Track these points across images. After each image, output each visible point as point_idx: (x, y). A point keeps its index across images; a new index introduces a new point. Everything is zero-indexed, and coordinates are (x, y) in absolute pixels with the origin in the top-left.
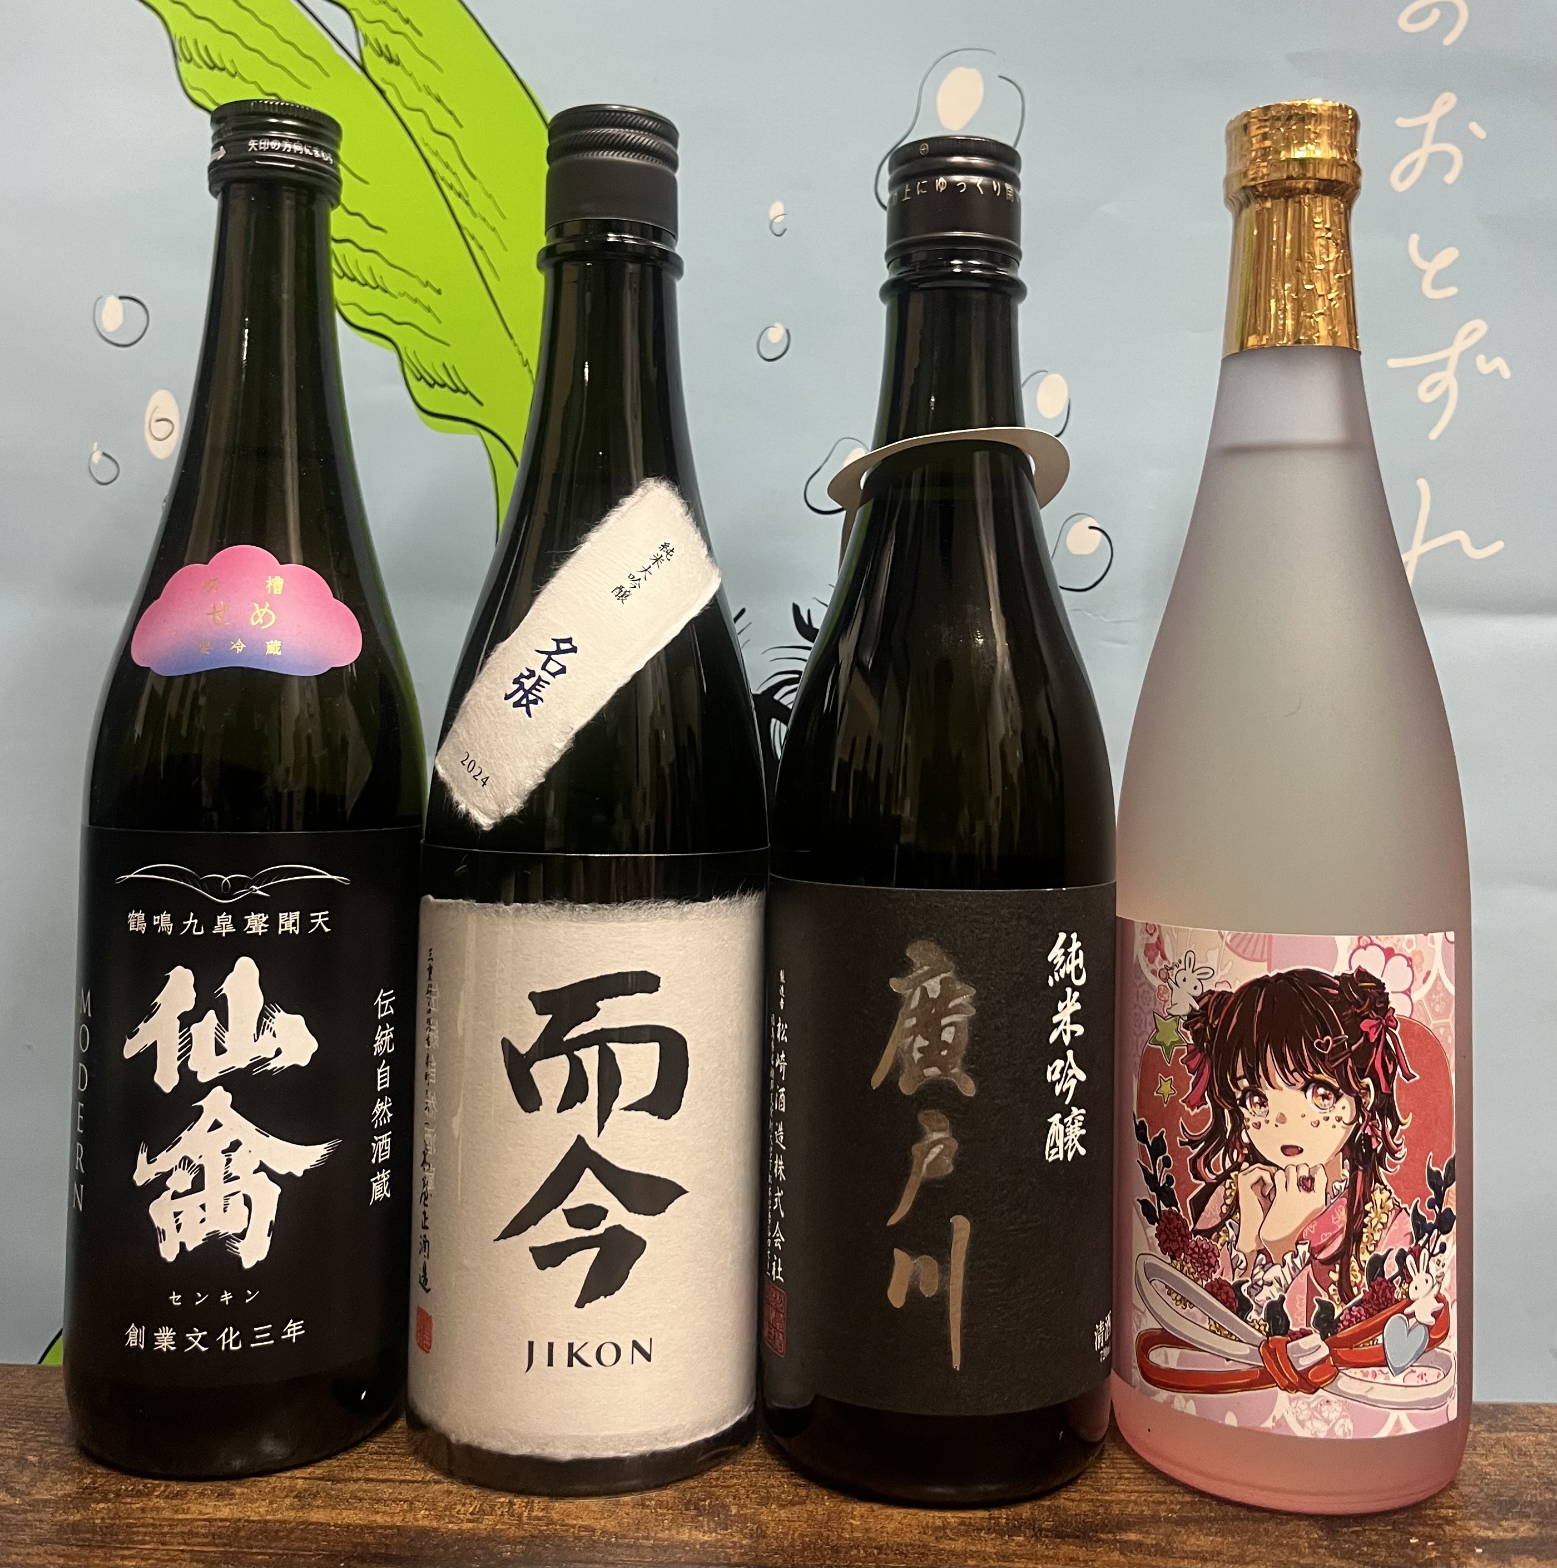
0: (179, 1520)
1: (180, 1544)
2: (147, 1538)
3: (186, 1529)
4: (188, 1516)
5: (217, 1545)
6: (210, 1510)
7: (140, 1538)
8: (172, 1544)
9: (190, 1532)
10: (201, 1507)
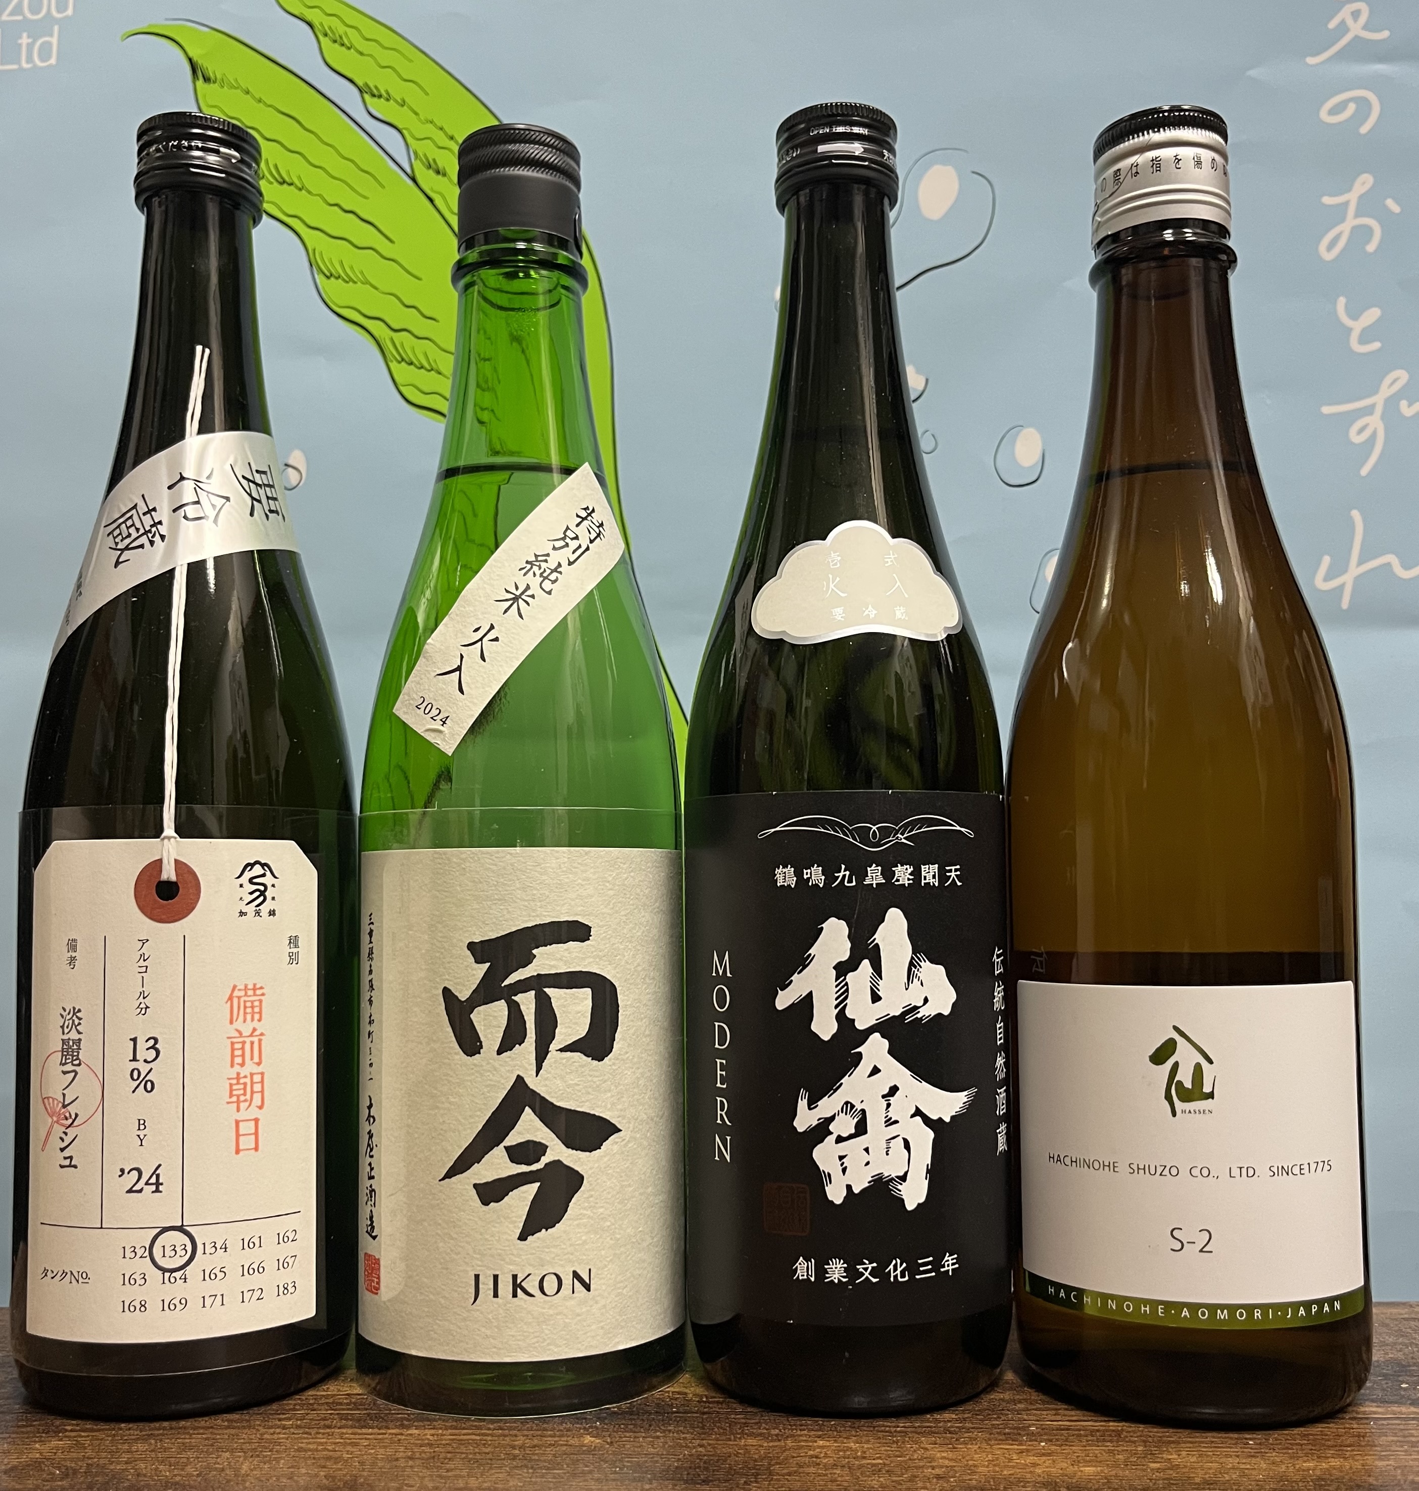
0: (323, 1396)
1: (327, 1410)
2: (298, 1407)
3: (331, 1400)
4: (329, 1393)
5: (359, 1409)
6: (347, 1389)
7: (292, 1407)
8: (320, 1410)
9: (333, 1403)
10: (339, 1387)
